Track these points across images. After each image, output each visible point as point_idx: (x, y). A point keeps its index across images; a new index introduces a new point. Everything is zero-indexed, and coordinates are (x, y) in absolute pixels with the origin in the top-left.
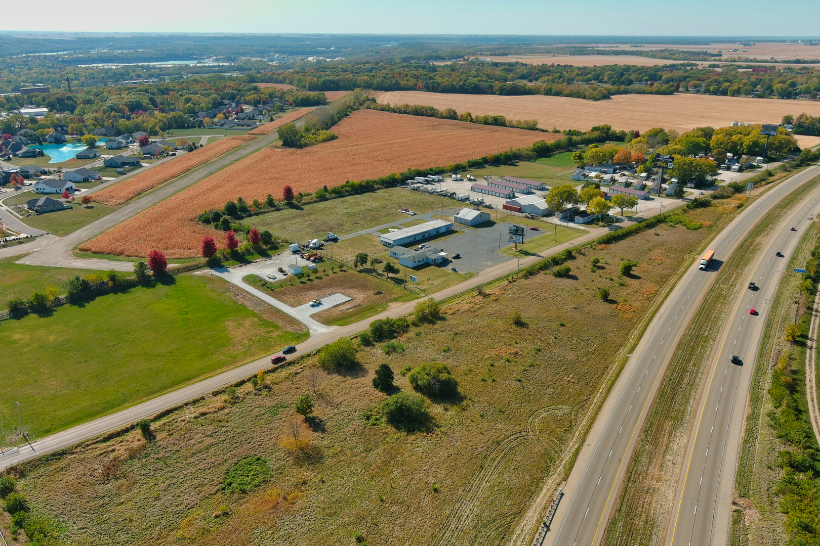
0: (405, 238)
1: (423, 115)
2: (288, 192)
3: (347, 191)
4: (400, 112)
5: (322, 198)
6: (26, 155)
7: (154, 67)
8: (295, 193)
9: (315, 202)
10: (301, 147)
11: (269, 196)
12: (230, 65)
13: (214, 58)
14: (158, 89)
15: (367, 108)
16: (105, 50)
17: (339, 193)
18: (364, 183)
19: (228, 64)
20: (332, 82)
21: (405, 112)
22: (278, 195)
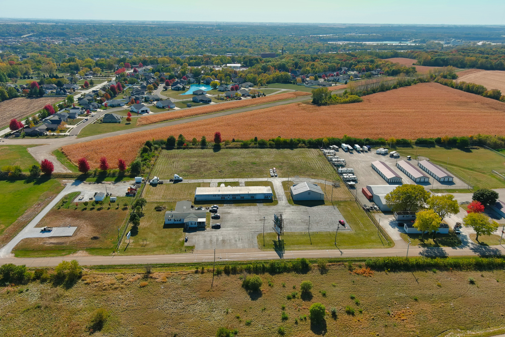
0: (211, 195)
1: (472, 92)
2: (217, 137)
3: (270, 144)
4: (456, 88)
5: (245, 146)
6: (176, 89)
7: (365, 45)
8: (223, 137)
9: (236, 148)
10: (319, 105)
11: (203, 137)
12: (416, 45)
13: (414, 40)
14: (312, 58)
15: (436, 82)
16: (354, 34)
17: (262, 145)
18: (288, 141)
19: (414, 44)
20: (443, 60)
21: (461, 88)
22: (210, 138)
